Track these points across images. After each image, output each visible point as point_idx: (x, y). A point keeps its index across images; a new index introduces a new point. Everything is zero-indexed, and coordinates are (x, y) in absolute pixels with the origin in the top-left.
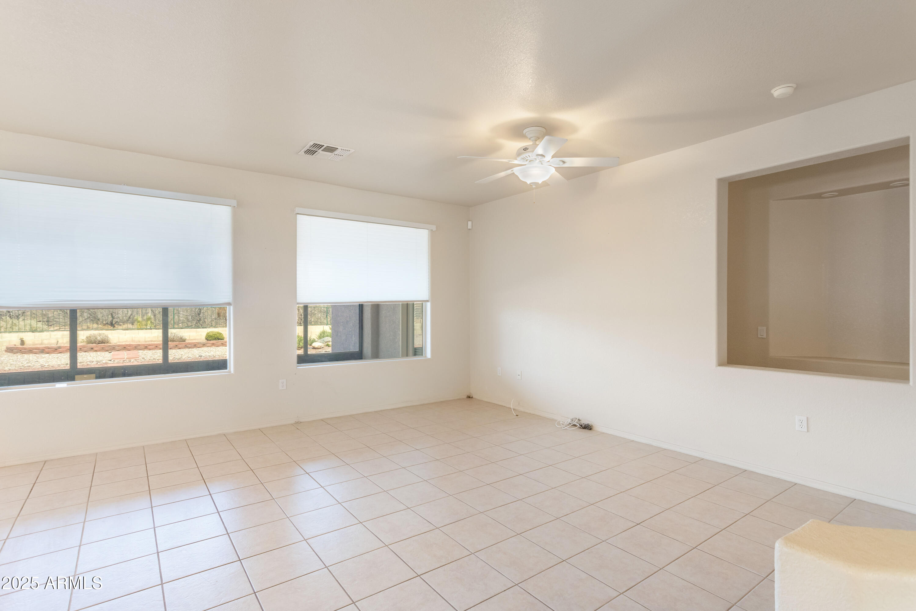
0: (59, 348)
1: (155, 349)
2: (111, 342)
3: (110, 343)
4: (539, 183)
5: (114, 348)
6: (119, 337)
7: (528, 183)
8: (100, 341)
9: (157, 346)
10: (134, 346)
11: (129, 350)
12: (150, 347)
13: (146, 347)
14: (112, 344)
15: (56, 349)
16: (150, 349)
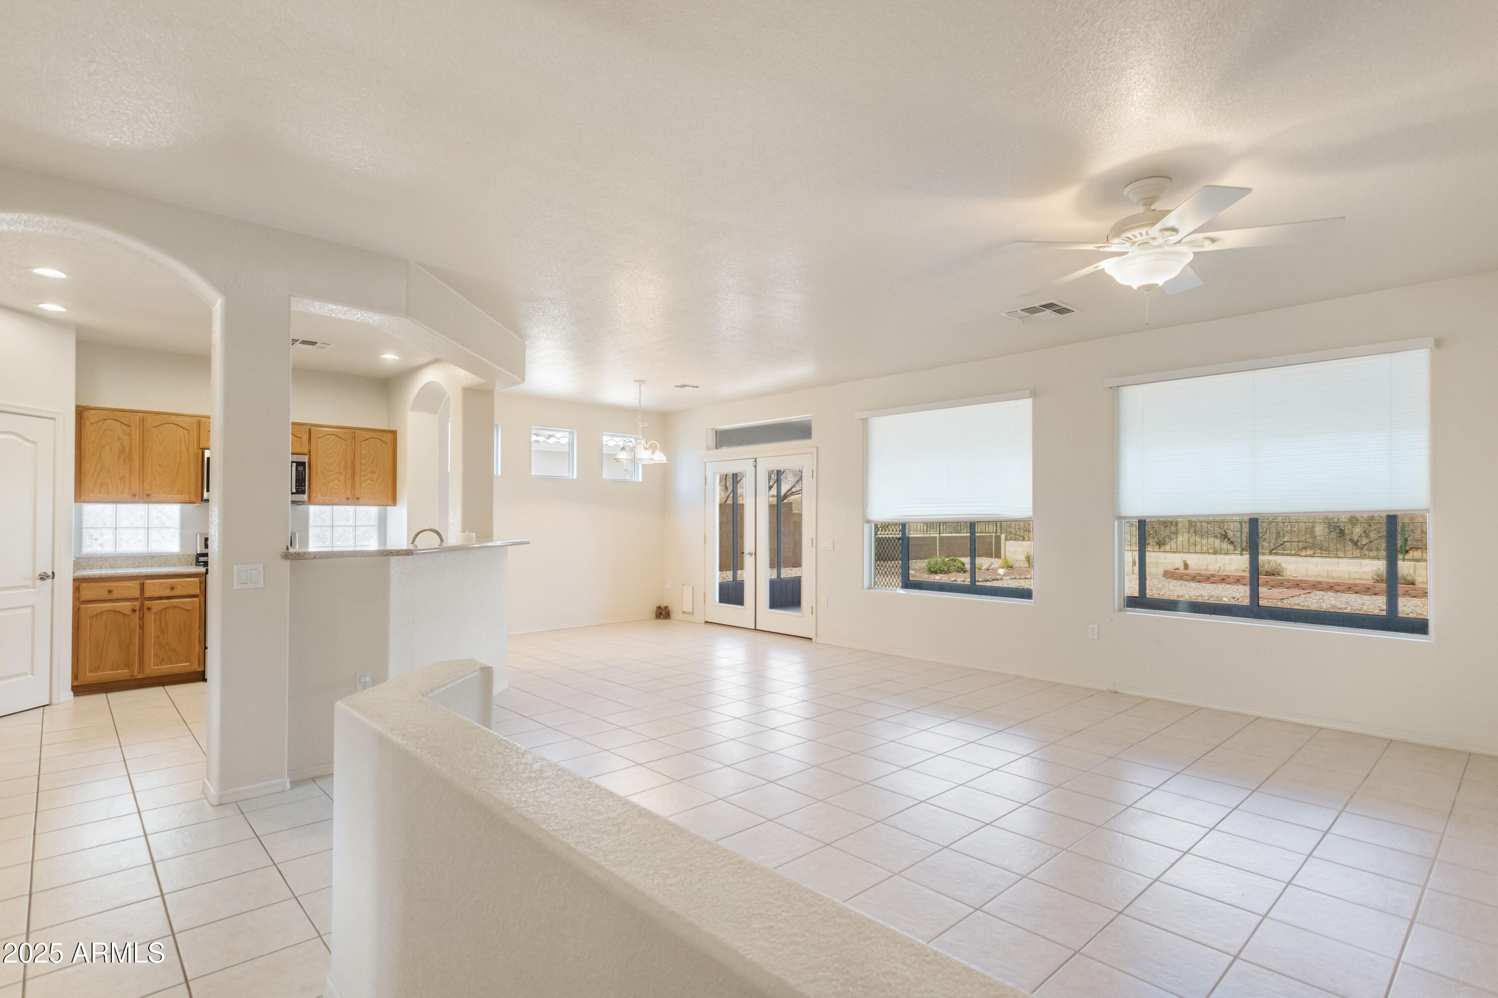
0: (1212, 577)
1: (1347, 591)
2: (1285, 574)
3: (1284, 576)
4: (1158, 285)
5: (1282, 583)
6: (1307, 569)
7: (1135, 287)
8: (1267, 572)
9: (1350, 588)
10: (1312, 583)
11: (1304, 589)
12: (1337, 588)
13: (1332, 587)
14: (1286, 578)
15: (1209, 578)
16: (1338, 591)
